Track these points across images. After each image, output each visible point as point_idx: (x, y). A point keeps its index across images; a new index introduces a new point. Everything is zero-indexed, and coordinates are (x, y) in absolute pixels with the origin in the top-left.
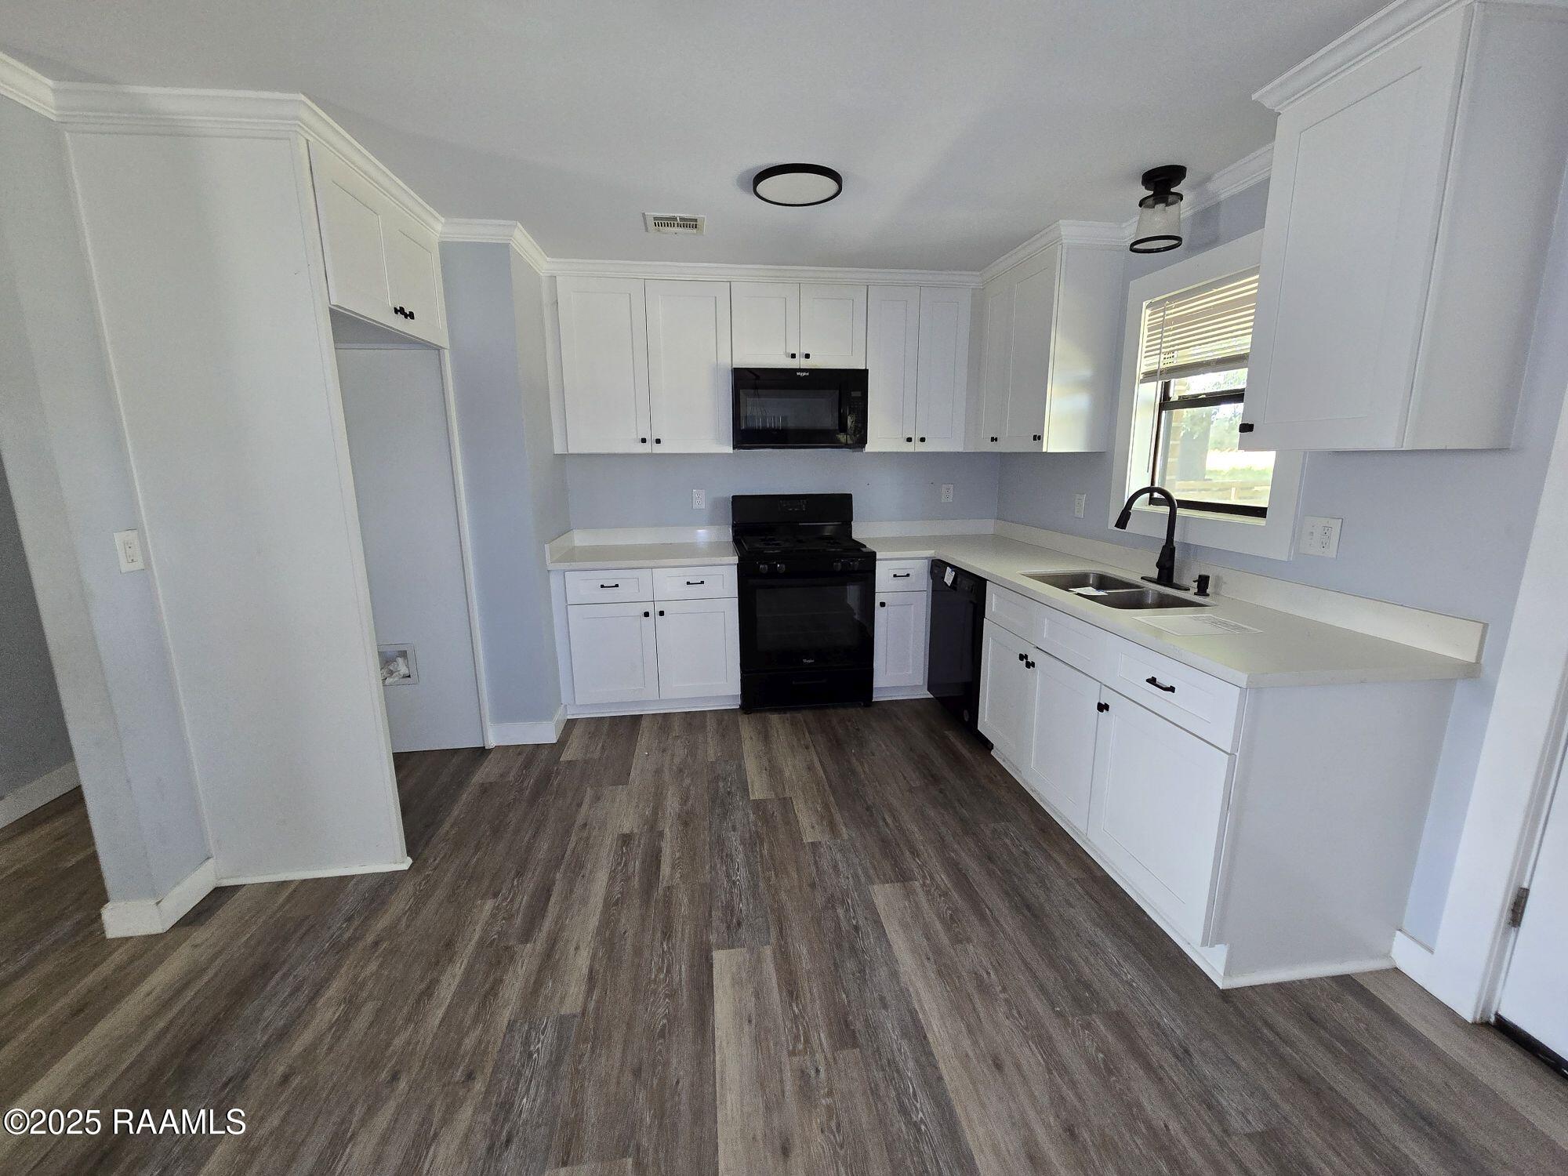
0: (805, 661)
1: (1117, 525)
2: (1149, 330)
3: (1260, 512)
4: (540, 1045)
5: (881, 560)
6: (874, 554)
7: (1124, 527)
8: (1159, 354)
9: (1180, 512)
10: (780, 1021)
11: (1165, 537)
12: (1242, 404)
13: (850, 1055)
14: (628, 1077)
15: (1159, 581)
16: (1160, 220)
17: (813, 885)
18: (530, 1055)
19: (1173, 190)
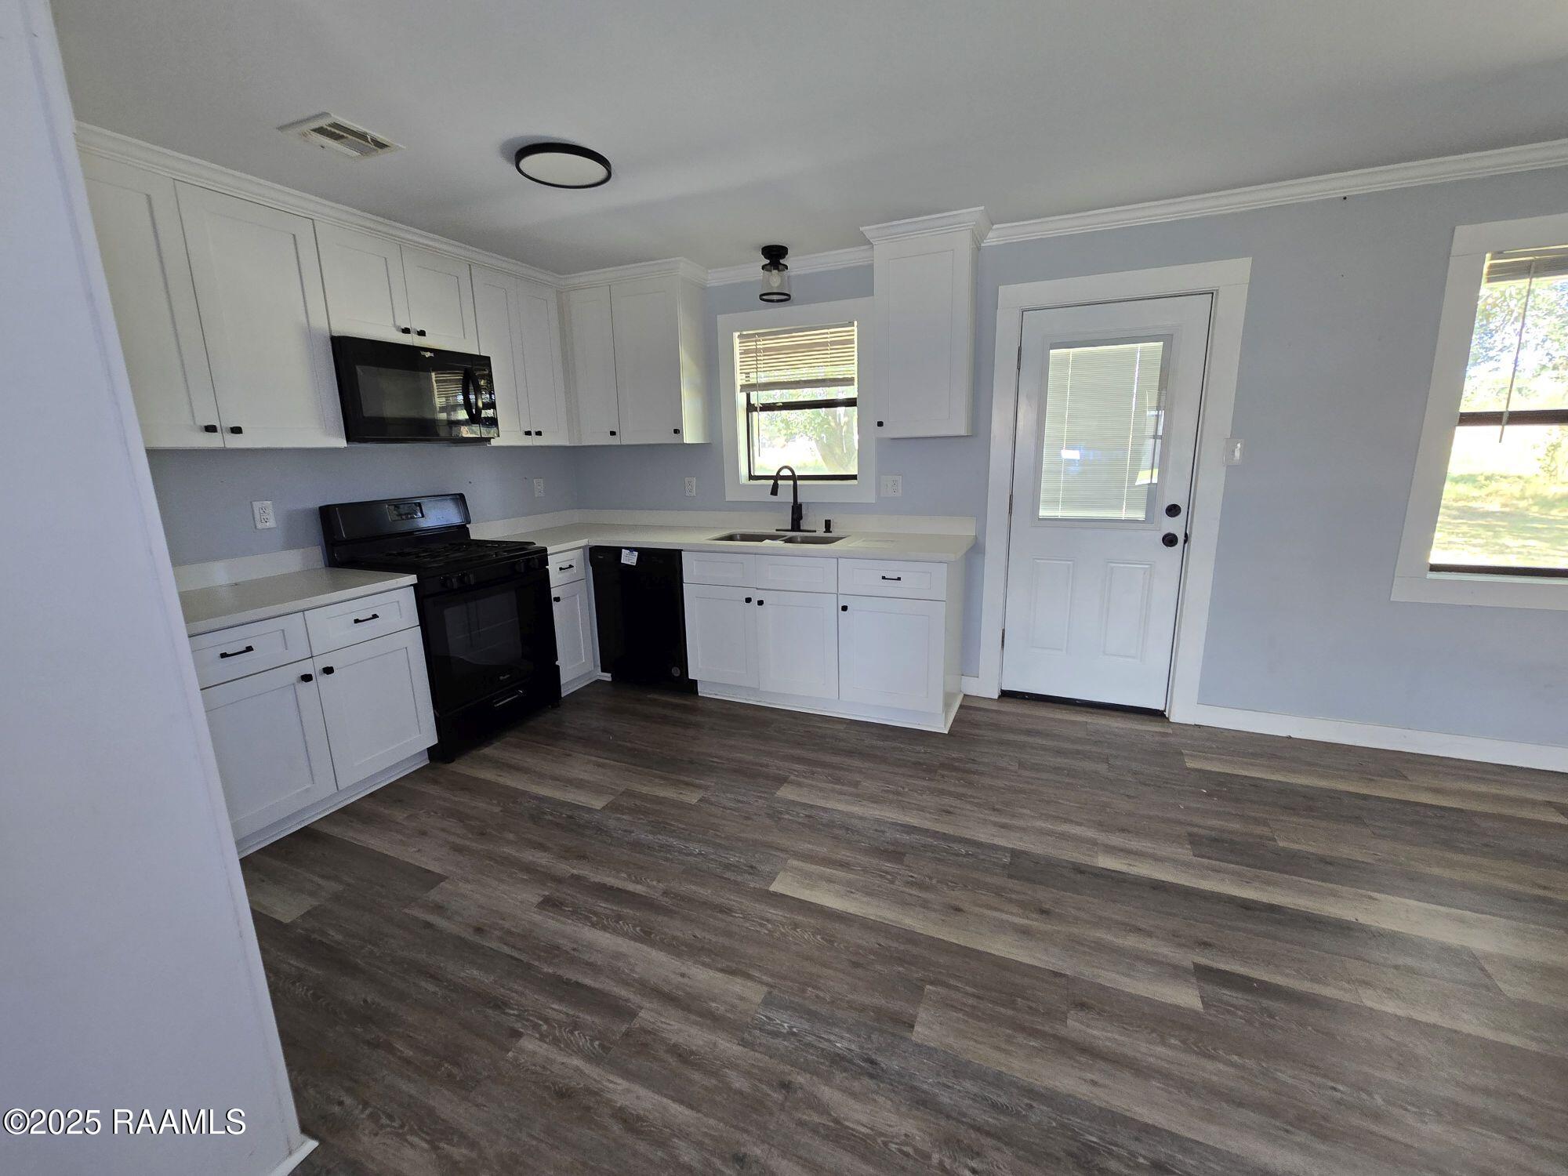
0: (501, 678)
1: (772, 494)
2: (741, 354)
3: (854, 477)
4: (786, 1025)
5: (551, 554)
6: (545, 550)
7: (776, 495)
8: (757, 372)
9: (799, 482)
10: (863, 878)
11: (792, 501)
12: (856, 408)
13: (907, 859)
14: (860, 972)
15: (793, 530)
16: (775, 280)
17: (747, 818)
18: (794, 1034)
19: (781, 261)
